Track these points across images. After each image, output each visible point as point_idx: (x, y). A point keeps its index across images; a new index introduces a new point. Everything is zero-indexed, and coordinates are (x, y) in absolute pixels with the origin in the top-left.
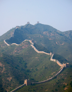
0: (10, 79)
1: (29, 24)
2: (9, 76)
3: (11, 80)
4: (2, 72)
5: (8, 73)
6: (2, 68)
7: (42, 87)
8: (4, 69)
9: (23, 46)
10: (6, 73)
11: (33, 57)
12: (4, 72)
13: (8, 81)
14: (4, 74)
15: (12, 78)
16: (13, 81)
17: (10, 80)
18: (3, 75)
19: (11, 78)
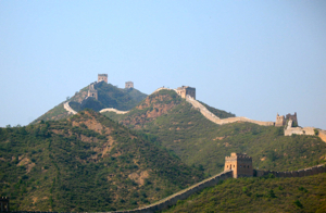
0: (141, 177)
1: (132, 89)
2: (136, 167)
3: (148, 182)
4: (104, 153)
5: (132, 157)
6: (104, 138)
7: (302, 189)
8: (111, 140)
9: (151, 109)
10: (123, 158)
11: (200, 140)
12: (114, 151)
13: (135, 184)
14: (113, 159)
15: (150, 174)
16: (155, 186)
17: (141, 182)
18: (109, 164)
19: (145, 174)
